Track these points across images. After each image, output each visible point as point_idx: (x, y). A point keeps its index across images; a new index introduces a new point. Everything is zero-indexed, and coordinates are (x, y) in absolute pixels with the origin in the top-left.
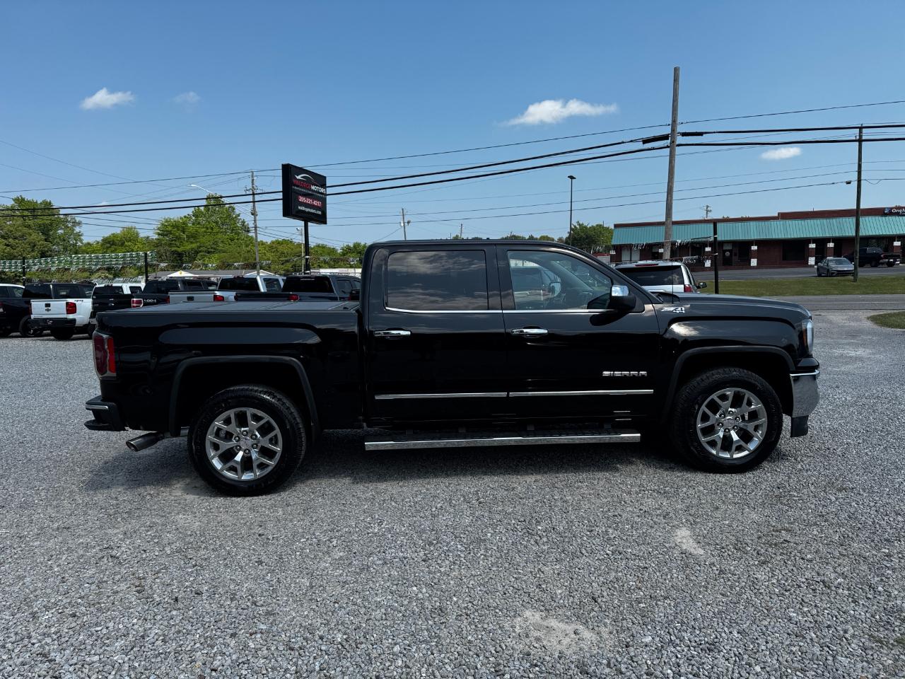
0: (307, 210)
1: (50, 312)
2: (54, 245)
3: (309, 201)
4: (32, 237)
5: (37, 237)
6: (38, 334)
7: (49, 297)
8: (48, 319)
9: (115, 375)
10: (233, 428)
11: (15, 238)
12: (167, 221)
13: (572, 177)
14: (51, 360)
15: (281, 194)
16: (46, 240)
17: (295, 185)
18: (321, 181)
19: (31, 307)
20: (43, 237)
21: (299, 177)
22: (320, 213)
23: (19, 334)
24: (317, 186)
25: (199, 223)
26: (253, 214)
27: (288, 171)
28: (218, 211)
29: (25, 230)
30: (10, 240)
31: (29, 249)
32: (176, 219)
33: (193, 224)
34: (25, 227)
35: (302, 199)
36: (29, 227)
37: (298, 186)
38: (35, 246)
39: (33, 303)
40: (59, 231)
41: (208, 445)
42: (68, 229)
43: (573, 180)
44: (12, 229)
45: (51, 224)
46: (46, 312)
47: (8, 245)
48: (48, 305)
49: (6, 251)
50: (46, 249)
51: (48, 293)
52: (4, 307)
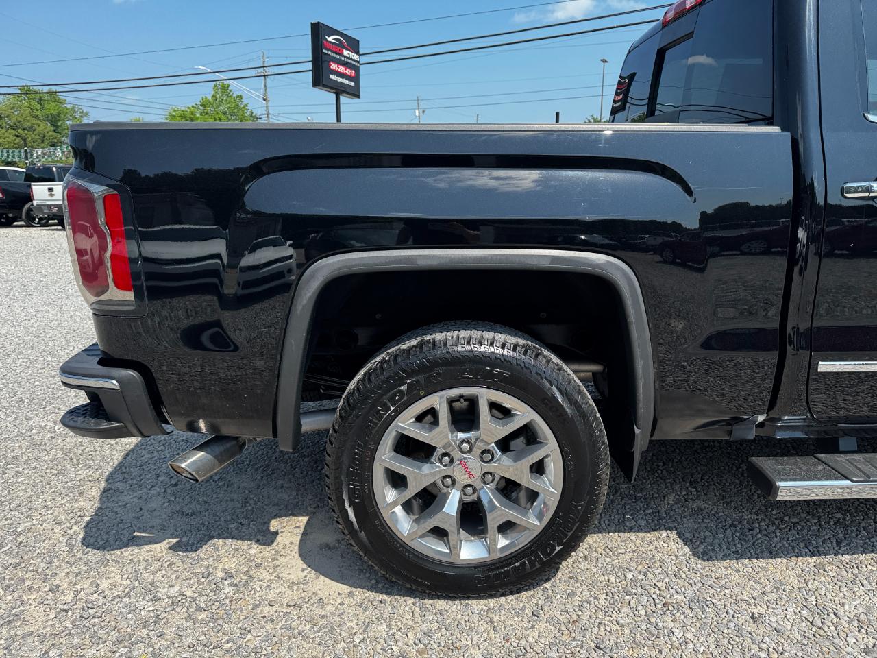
0: (340, 80)
1: (54, 198)
2: (63, 137)
3: (341, 69)
4: (40, 129)
5: (45, 128)
6: (44, 223)
7: (52, 180)
8: (53, 205)
9: (129, 296)
10: (442, 436)
11: (24, 129)
12: (174, 111)
13: (604, 61)
14: (53, 252)
15: (311, 64)
16: (55, 131)
17: (326, 49)
18: (354, 45)
19: (32, 191)
20: (52, 128)
21: (330, 39)
22: (352, 84)
23: (23, 223)
24: (350, 51)
25: (207, 114)
26: (264, 100)
27: (318, 31)
28: (226, 100)
29: (34, 121)
30: (20, 130)
31: (39, 141)
32: (183, 109)
33: (201, 114)
34: (33, 117)
35: (334, 66)
36: (36, 117)
37: (329, 50)
38: (44, 136)
39: (33, 187)
40: (67, 122)
41: (378, 476)
42: (76, 120)
43: (606, 64)
44: (20, 119)
45: (59, 115)
46: (50, 198)
47: (18, 136)
48: (51, 190)
49: (16, 142)
50: (56, 141)
51: (52, 177)
52: (5, 192)
